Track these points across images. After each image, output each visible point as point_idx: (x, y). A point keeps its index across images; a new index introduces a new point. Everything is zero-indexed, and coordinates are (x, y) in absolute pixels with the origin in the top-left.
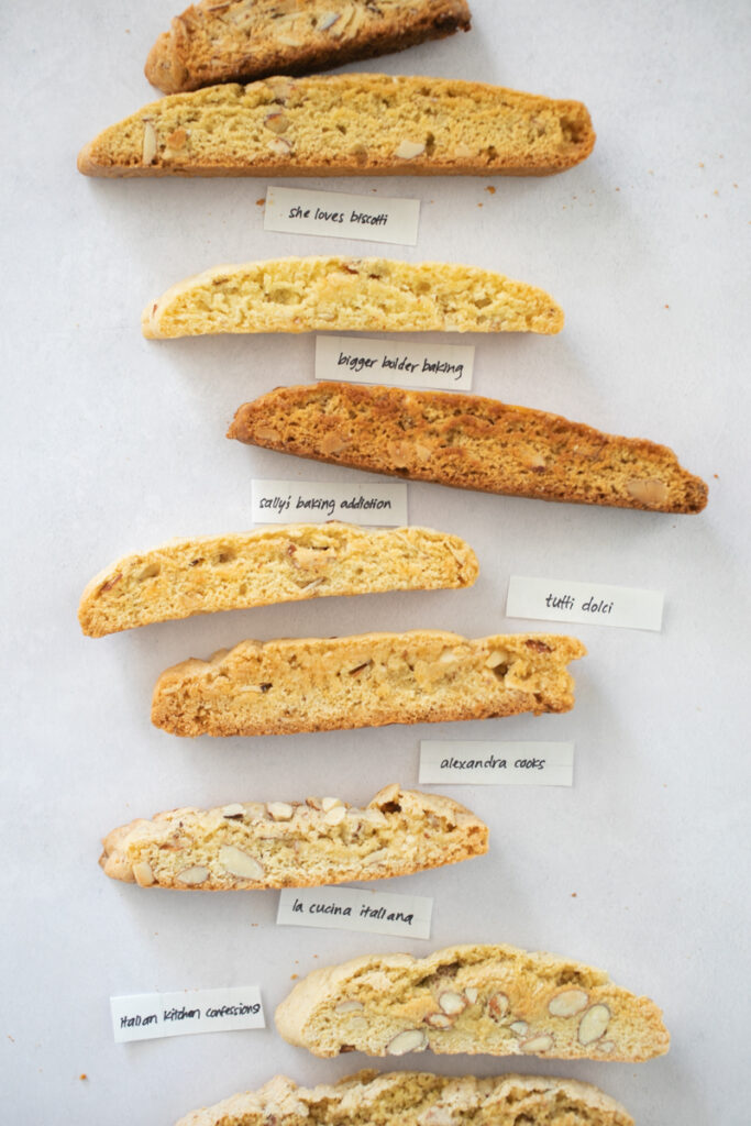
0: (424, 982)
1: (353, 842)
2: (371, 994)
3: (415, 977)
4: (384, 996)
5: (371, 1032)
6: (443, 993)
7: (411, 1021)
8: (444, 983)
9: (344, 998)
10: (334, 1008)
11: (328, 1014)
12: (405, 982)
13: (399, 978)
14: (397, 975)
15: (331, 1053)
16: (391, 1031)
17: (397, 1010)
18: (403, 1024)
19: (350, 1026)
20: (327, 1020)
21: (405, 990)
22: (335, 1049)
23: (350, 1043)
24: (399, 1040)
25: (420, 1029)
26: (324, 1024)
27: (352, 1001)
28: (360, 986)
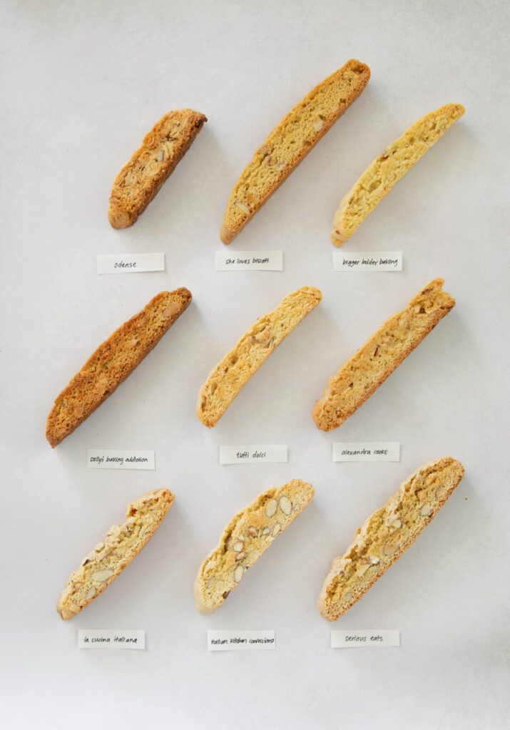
0: (225, 549)
1: (131, 534)
2: (213, 571)
3: (220, 552)
4: (218, 567)
5: (226, 582)
6: (233, 547)
7: (233, 566)
8: (231, 544)
9: (207, 581)
10: (207, 588)
11: (208, 591)
12: (219, 556)
13: (216, 557)
14: (214, 558)
15: (221, 602)
16: (232, 575)
17: (226, 567)
18: (232, 569)
19: (218, 587)
20: (210, 593)
21: (222, 559)
22: (221, 598)
23: (223, 592)
24: (236, 575)
25: (238, 565)
26: (210, 595)
27: (210, 579)
28: (208, 572)
